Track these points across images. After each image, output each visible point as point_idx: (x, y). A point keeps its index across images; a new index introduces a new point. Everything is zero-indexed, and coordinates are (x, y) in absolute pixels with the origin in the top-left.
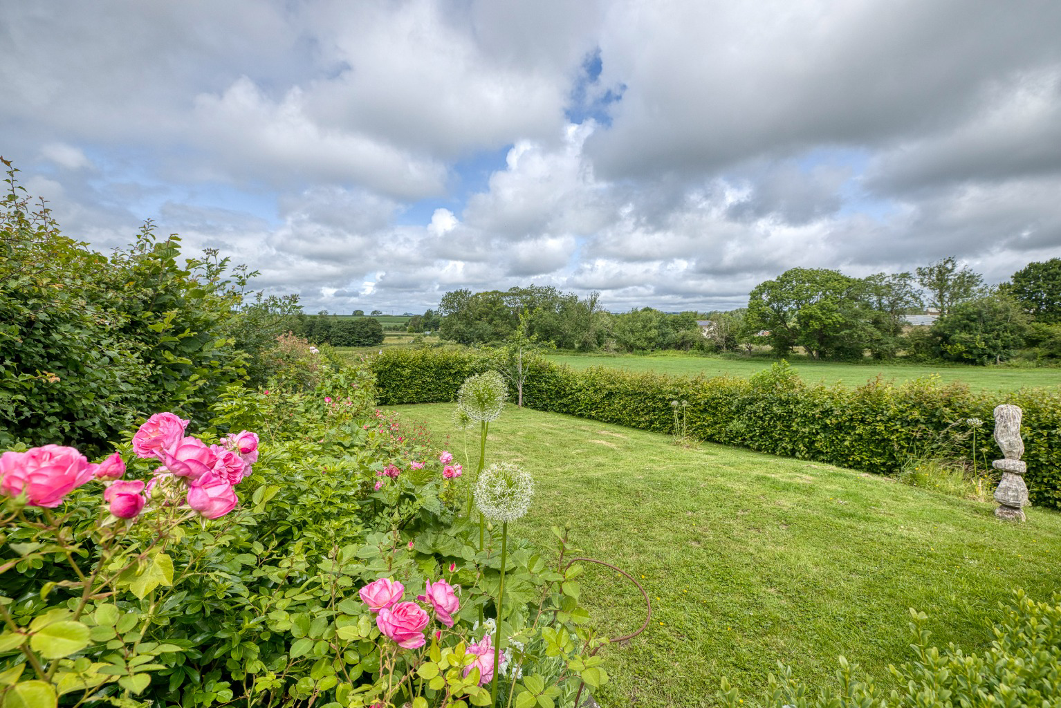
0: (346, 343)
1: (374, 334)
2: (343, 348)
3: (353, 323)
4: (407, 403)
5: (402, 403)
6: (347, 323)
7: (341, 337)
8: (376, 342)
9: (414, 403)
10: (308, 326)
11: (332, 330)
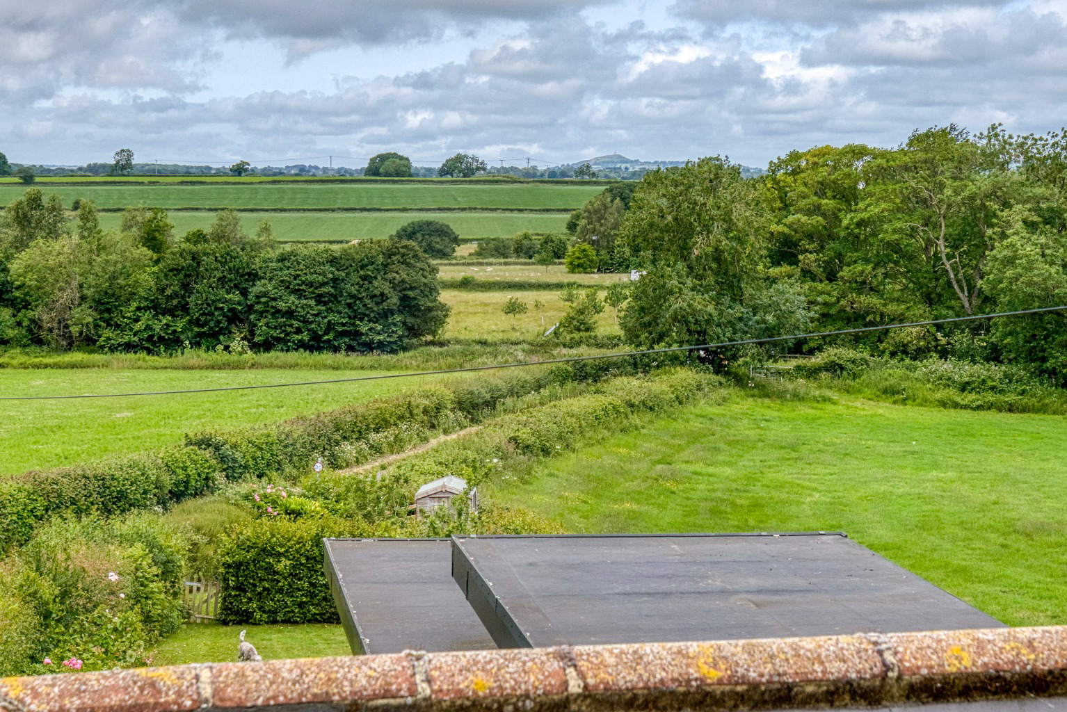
0: (305, 336)
1: (407, 305)
2: (292, 357)
3: (333, 261)
4: (284, 622)
5: (275, 622)
6: (312, 263)
7: (290, 313)
8: (414, 332)
9: (296, 623)
10: (176, 270)
11: (258, 288)
